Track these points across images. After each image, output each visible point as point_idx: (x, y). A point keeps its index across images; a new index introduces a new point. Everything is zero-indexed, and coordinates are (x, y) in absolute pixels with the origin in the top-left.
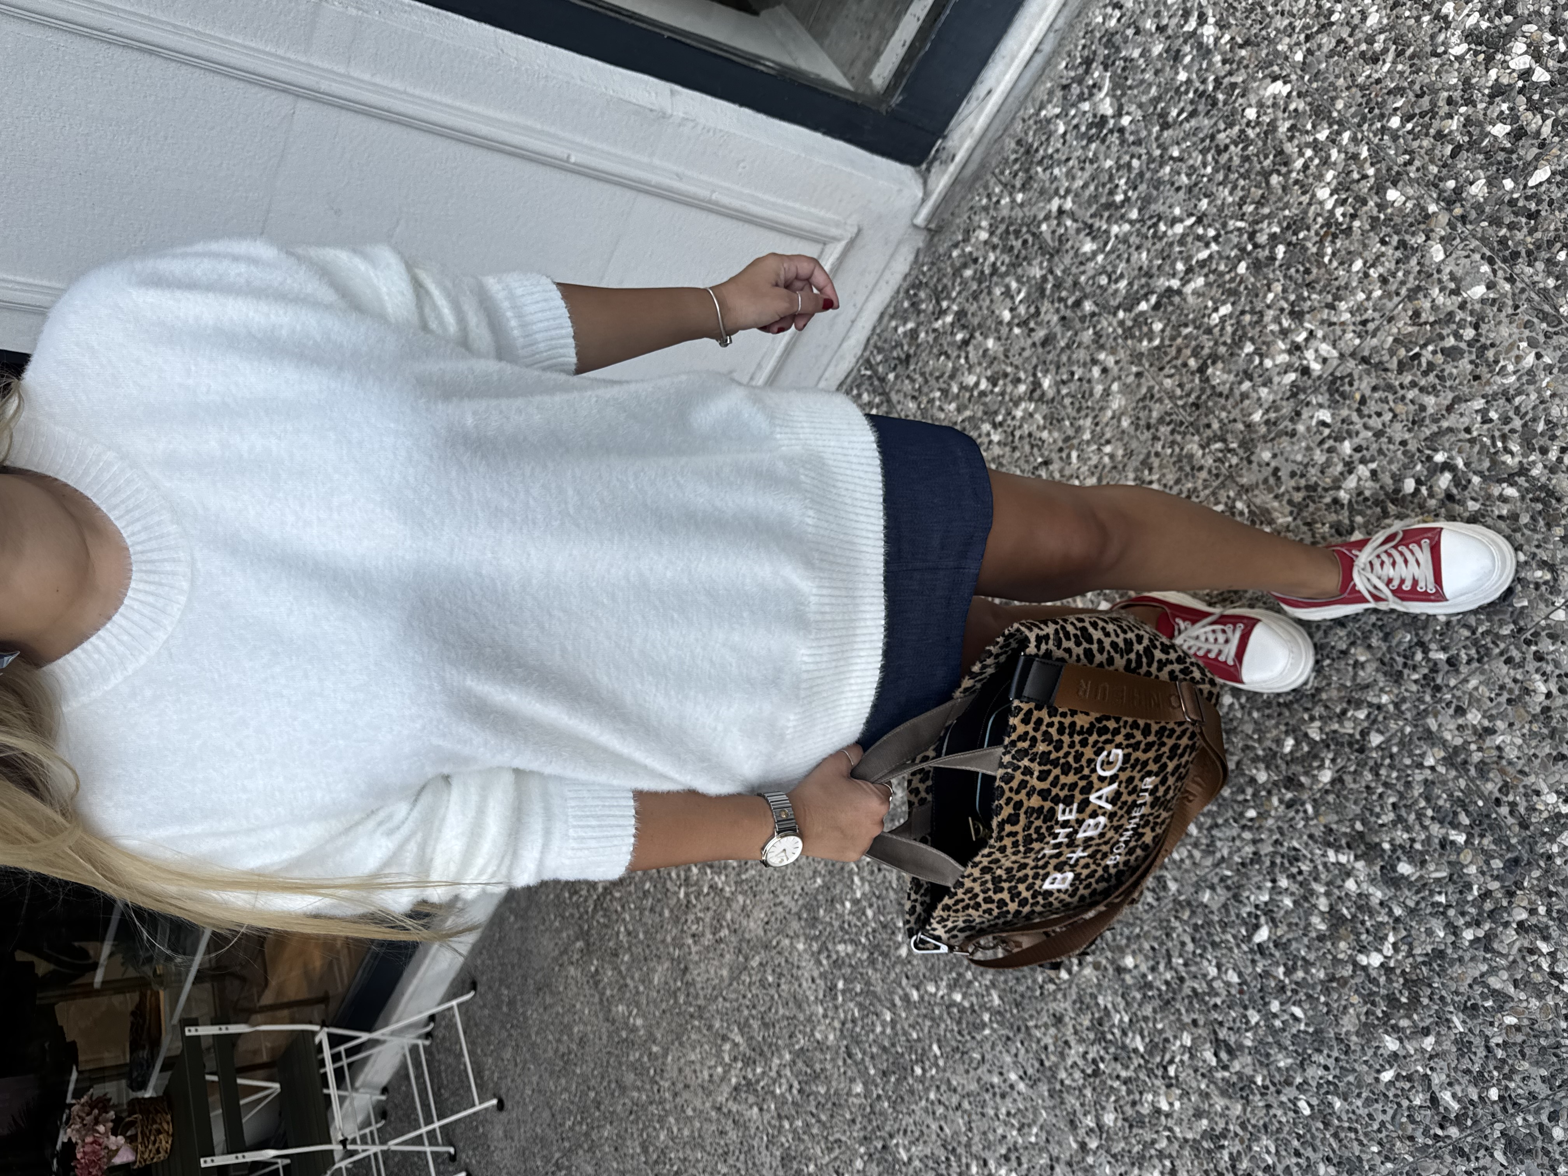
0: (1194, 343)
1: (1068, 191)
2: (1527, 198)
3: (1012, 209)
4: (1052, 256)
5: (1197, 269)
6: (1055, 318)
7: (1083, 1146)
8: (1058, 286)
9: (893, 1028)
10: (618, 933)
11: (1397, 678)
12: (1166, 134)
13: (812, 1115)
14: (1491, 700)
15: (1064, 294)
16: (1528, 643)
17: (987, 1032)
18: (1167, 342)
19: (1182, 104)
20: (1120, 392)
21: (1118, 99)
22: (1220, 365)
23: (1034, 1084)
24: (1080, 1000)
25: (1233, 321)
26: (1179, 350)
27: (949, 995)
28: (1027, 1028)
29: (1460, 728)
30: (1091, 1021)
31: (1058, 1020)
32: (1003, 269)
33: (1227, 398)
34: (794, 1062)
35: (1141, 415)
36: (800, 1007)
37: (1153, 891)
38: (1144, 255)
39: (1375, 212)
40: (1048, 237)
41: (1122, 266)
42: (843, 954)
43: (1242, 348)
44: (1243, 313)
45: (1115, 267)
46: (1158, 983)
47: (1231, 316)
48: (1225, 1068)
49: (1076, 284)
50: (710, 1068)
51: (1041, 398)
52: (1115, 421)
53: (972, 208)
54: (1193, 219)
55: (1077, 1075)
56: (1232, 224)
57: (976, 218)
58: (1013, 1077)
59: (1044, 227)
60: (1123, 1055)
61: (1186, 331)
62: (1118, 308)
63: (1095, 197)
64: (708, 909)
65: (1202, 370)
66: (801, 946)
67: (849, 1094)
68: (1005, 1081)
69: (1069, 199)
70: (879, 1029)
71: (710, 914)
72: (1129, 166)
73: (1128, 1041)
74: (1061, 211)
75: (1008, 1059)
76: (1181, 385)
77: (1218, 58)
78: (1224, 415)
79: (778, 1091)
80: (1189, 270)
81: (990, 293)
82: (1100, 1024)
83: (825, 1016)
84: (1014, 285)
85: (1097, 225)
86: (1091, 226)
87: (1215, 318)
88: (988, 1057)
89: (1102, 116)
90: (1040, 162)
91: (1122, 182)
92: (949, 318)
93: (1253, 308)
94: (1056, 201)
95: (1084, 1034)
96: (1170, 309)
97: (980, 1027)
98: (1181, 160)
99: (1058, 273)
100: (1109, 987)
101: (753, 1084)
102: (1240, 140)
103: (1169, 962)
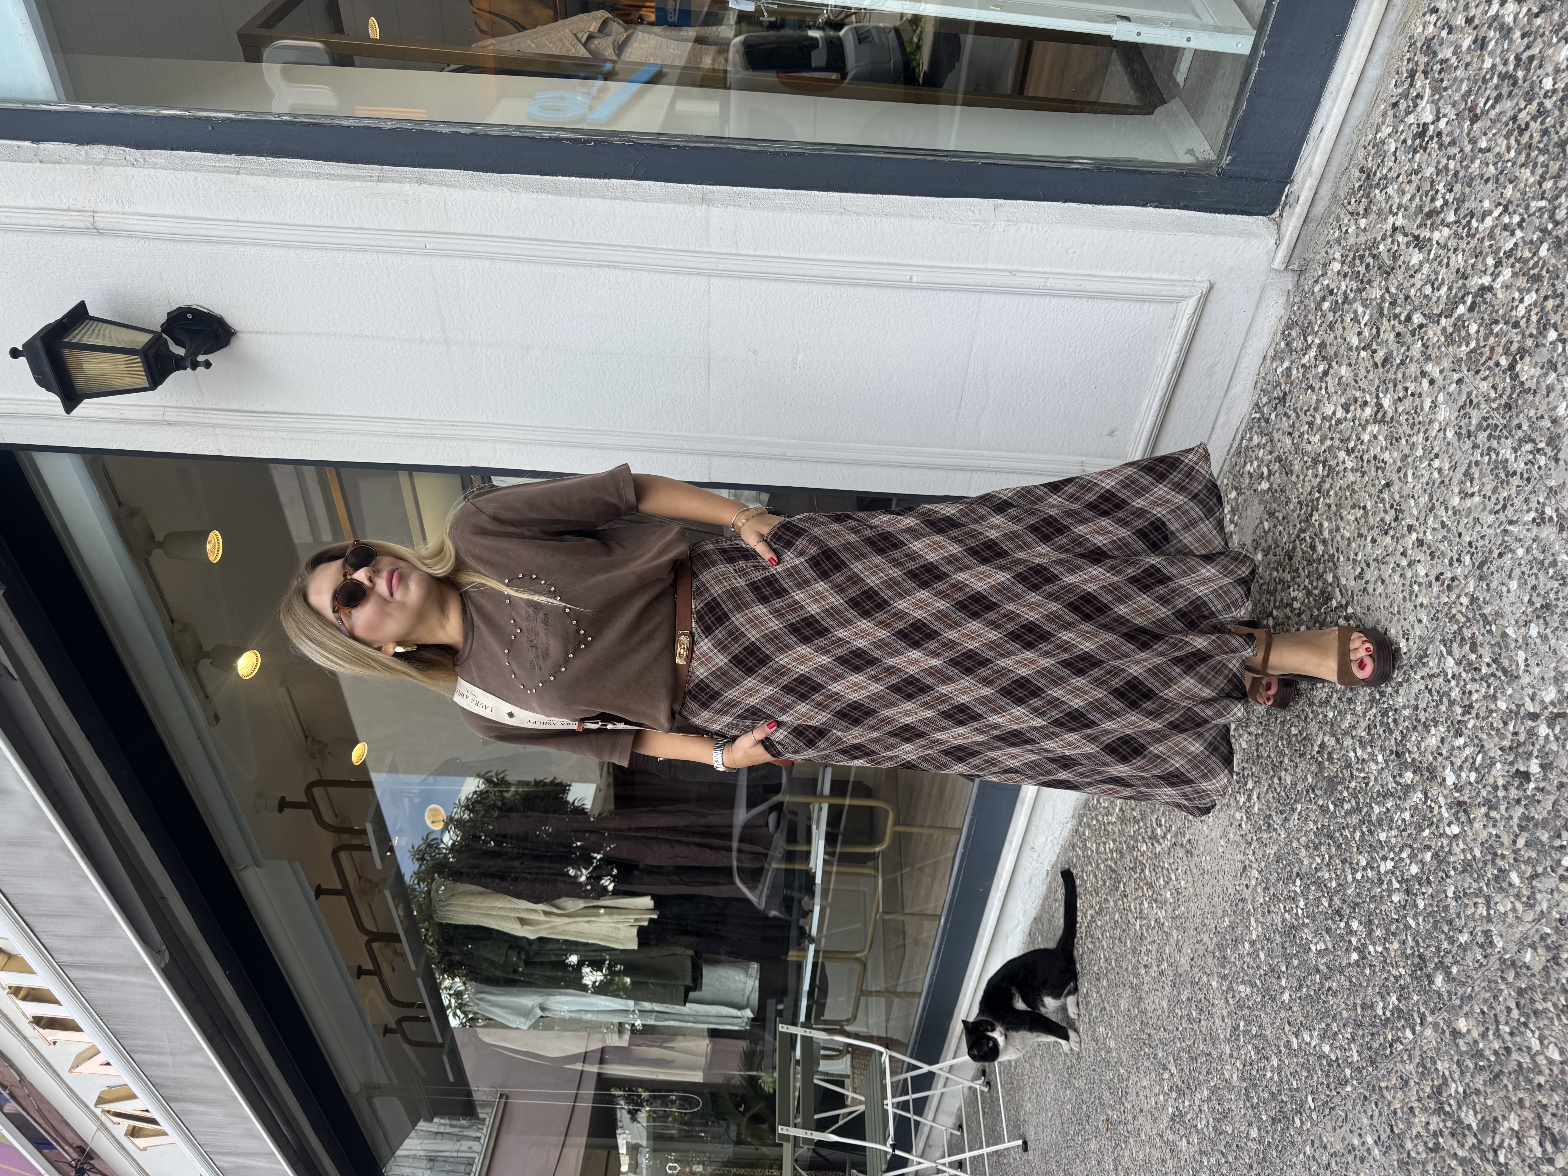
0: (1504, 340)
1: (1400, 207)
3: (1357, 236)
4: (1388, 274)
5: (1505, 260)
6: (1392, 336)
8: (1393, 304)
9: (1279, 1074)
10: (1100, 959)
12: (1475, 126)
13: (1222, 1153)
15: (1398, 310)
17: (1349, 1088)
18: (1482, 344)
19: (1488, 92)
20: (1446, 402)
21: (1435, 103)
22: (1527, 359)
23: (1386, 1152)
24: (1422, 1064)
25: (1537, 310)
26: (1492, 349)
27: (1320, 1045)
28: (1380, 1088)
30: (1432, 1088)
31: (1405, 1083)
32: (1352, 295)
33: (1535, 392)
34: (1209, 1098)
35: (1462, 424)
36: (1214, 1043)
37: (1481, 946)
38: (1460, 256)
40: (1385, 256)
41: (1444, 270)
42: (1243, 995)
43: (1545, 337)
44: (1546, 298)
45: (1437, 273)
46: (1487, 1053)
47: (1535, 304)
49: (1407, 297)
50: (1156, 1095)
51: (1382, 421)
52: (1441, 434)
53: (1328, 242)
54: (1501, 208)
55: (1421, 1148)
56: (1535, 205)
57: (1331, 252)
58: (1370, 1140)
59: (1382, 247)
60: (1459, 1130)
61: (1496, 329)
62: (1440, 315)
63: (1420, 208)
64: (1154, 941)
65: (1512, 367)
66: (1214, 984)
67: (1247, 1138)
68: (1363, 1144)
69: (1400, 214)
70: (1269, 1074)
71: (1155, 946)
72: (1446, 167)
73: (1463, 1115)
74: (1395, 229)
75: (1365, 1121)
76: (1494, 387)
77: (1517, 34)
78: (1532, 413)
79: (1199, 1127)
80: (1498, 264)
81: (1342, 322)
82: (1440, 1093)
83: (1231, 1056)
84: (1360, 310)
85: (1422, 236)
86: (1417, 238)
87: (1521, 310)
88: (1350, 1116)
89: (1424, 124)
90: (1378, 184)
91: (1440, 187)
92: (1313, 352)
93: (1555, 291)
94: (1391, 219)
95: (1426, 1102)
96: (1483, 308)
97: (1344, 1082)
98: (1489, 150)
99: (1393, 290)
100: (1447, 1052)
101: (1182, 1115)
102: (1542, 112)
103: (1497, 1029)
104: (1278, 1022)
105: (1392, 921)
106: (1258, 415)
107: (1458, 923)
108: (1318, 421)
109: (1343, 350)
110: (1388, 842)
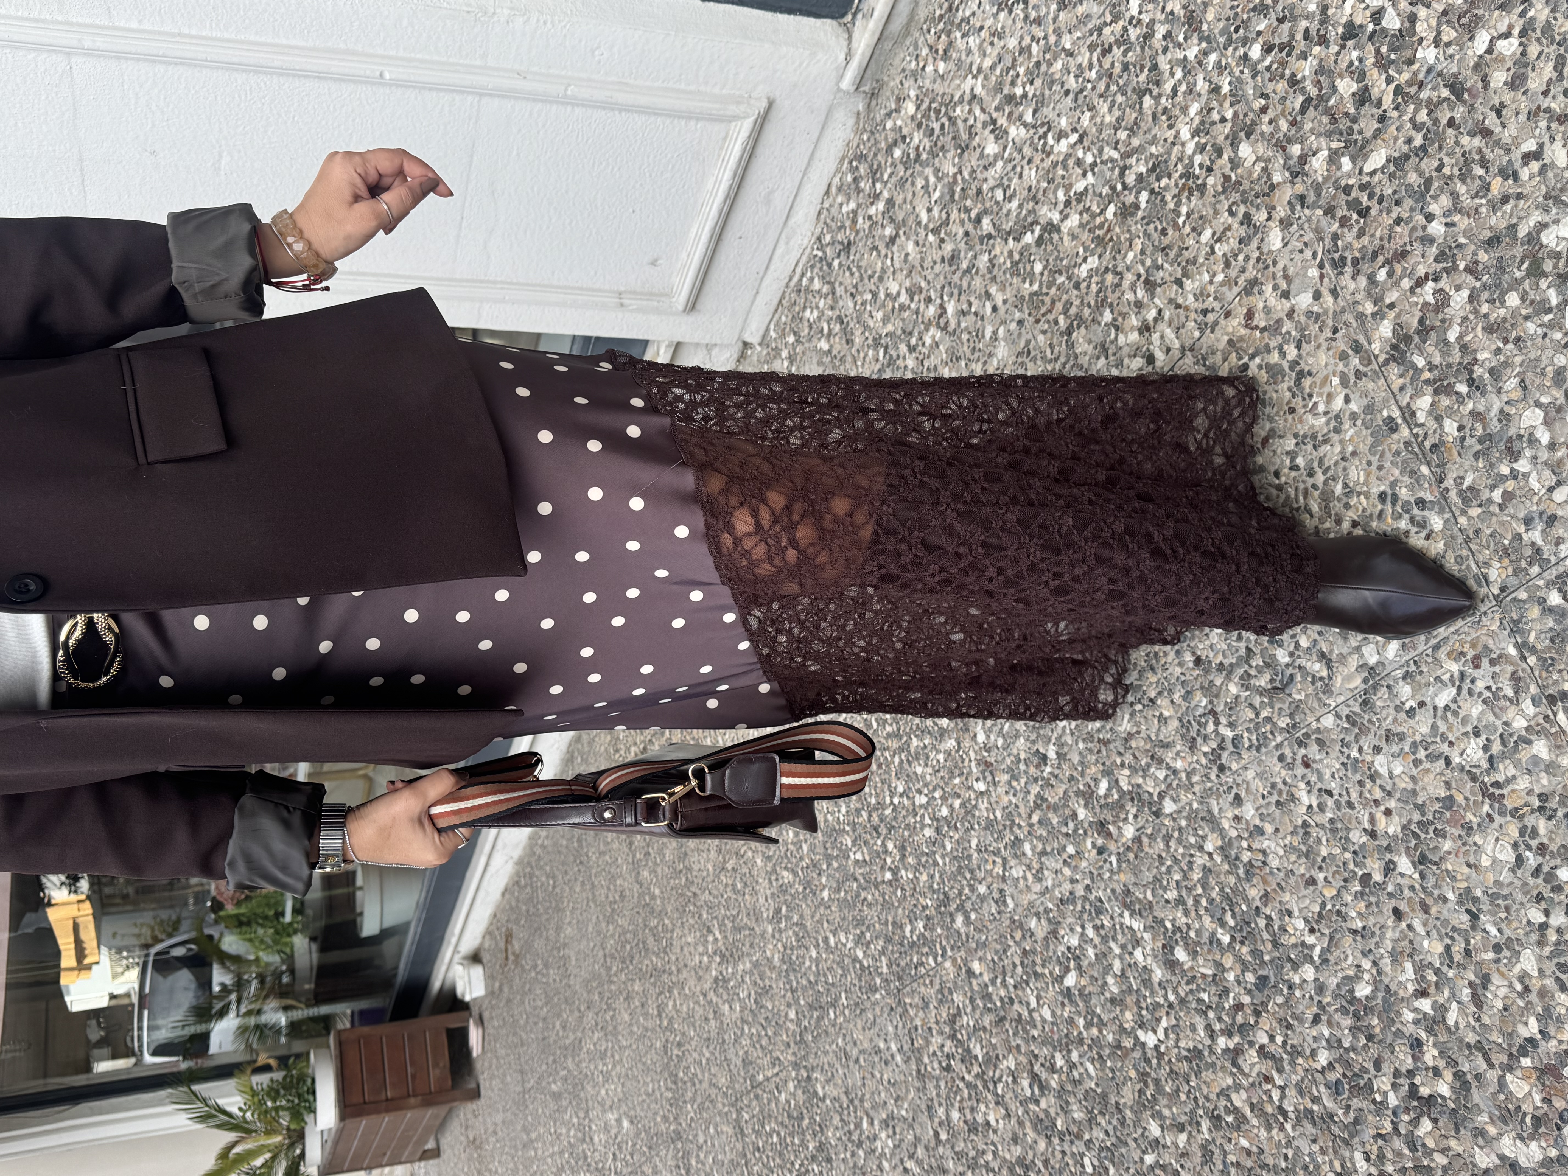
0: (1064, 297)
1: (980, 70)
2: (1363, 187)
3: (935, 81)
4: (962, 151)
5: (1074, 203)
6: (961, 232)
7: (936, 1134)
8: (965, 192)
9: (817, 966)
11: (1193, 747)
13: (763, 1027)
14: (1263, 797)
15: (969, 203)
16: (1300, 743)
17: (878, 996)
18: (1044, 289)
23: (907, 1061)
24: (940, 991)
25: (1097, 279)
26: (1053, 303)
28: (905, 1003)
29: (1237, 819)
30: (948, 1015)
31: (926, 1005)
32: (925, 156)
34: (751, 973)
36: (757, 920)
37: (996, 902)
38: (1033, 172)
39: (1227, 171)
40: (961, 125)
41: (1016, 180)
43: (1102, 315)
44: (1107, 270)
45: (1010, 180)
46: (994, 997)
47: (1097, 271)
48: (1037, 1102)
49: (979, 192)
50: (700, 954)
53: (904, 70)
54: (1076, 136)
55: (936, 1065)
56: (1107, 152)
57: (906, 85)
58: (894, 1047)
59: (958, 111)
60: (968, 1058)
61: (1061, 279)
62: (1009, 233)
63: (1000, 86)
65: (1069, 332)
67: (786, 1017)
68: (888, 1049)
69: (980, 80)
70: (807, 963)
72: (1029, 49)
73: (971, 1046)
74: (973, 96)
75: (891, 1029)
79: (741, 995)
80: (1068, 203)
81: (913, 184)
82: (954, 1022)
83: (773, 936)
84: (932, 180)
85: (999, 122)
86: (994, 122)
87: (1084, 270)
88: (878, 1021)
90: (960, 25)
91: (1021, 70)
92: (881, 206)
93: (1115, 266)
94: (970, 81)
95: (942, 1026)
96: (1050, 248)
97: (874, 989)
98: (1070, 54)
99: (966, 174)
100: (963, 987)
101: (726, 981)
102: (1123, 40)
103: (1004, 980)
104: (817, 917)
105: (924, 854)
106: (820, 254)
107: (980, 875)
108: (882, 296)
109: (911, 221)
110: (923, 776)
